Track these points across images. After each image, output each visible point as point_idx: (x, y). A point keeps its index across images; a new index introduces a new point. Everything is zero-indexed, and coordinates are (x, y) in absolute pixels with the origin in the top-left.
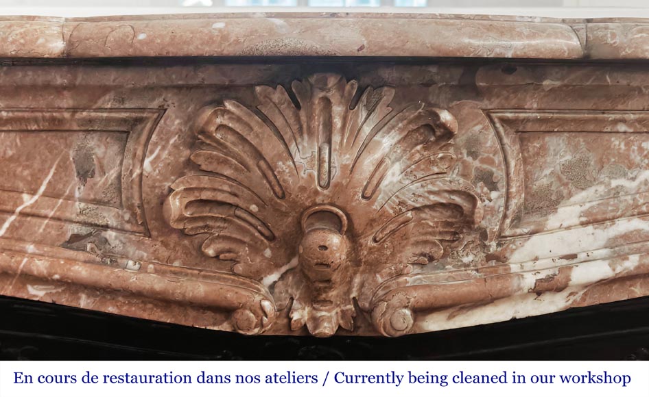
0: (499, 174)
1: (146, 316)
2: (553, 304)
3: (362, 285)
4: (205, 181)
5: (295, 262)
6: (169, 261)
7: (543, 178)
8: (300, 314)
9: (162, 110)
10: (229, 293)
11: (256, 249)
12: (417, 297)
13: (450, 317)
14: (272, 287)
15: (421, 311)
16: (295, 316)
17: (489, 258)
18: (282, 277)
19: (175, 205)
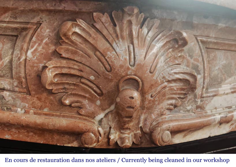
0: (201, 67)
1: (28, 140)
2: (225, 130)
3: (145, 120)
4: (64, 63)
5: (113, 107)
6: (41, 108)
7: (216, 71)
8: (114, 136)
9: (39, 24)
10: (81, 124)
11: (92, 100)
12: (173, 125)
13: (185, 136)
14: (100, 121)
15: (174, 132)
16: (112, 137)
17: (198, 107)
18: (106, 116)
19: (49, 75)
